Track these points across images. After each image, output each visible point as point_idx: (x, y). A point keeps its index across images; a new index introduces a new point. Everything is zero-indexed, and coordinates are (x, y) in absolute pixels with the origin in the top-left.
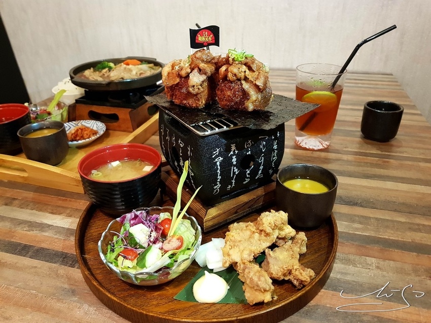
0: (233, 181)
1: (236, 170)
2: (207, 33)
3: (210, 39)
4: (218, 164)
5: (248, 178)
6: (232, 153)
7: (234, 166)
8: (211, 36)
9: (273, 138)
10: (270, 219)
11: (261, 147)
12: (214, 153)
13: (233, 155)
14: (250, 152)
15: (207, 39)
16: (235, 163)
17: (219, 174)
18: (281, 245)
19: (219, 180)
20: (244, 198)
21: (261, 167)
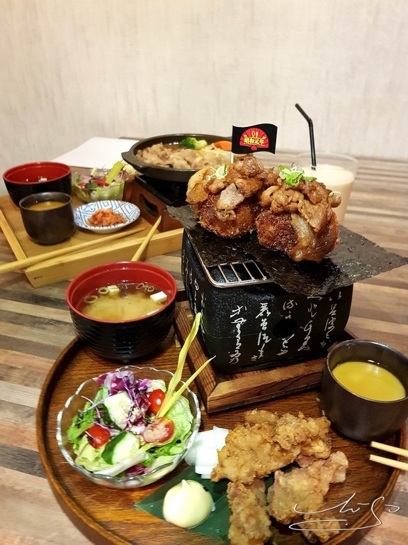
0: (261, 351)
1: (266, 338)
2: (257, 134)
3: (262, 142)
4: (238, 326)
5: (285, 349)
6: (261, 314)
7: (263, 332)
8: (264, 138)
9: (331, 300)
10: (290, 430)
11: (310, 310)
12: (233, 311)
13: (264, 317)
14: (290, 316)
15: (256, 142)
16: (264, 328)
17: (238, 341)
18: (304, 466)
19: (238, 348)
20: (275, 375)
21: (308, 338)
